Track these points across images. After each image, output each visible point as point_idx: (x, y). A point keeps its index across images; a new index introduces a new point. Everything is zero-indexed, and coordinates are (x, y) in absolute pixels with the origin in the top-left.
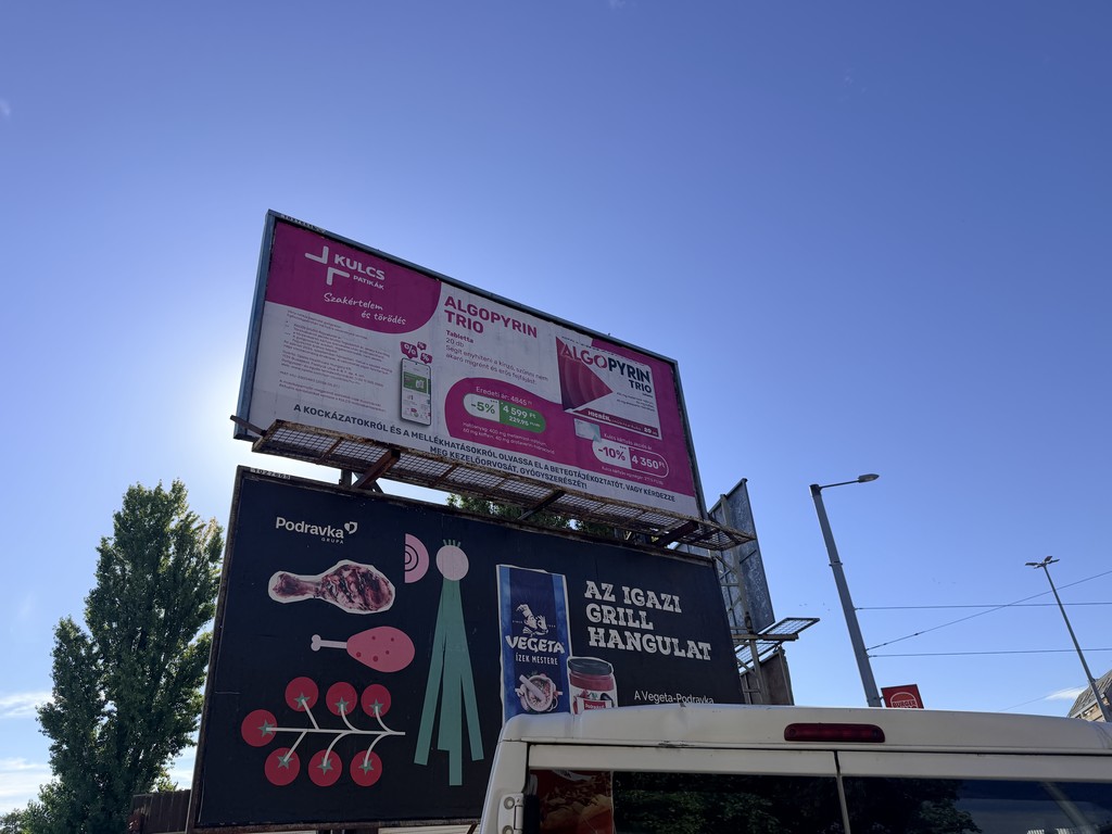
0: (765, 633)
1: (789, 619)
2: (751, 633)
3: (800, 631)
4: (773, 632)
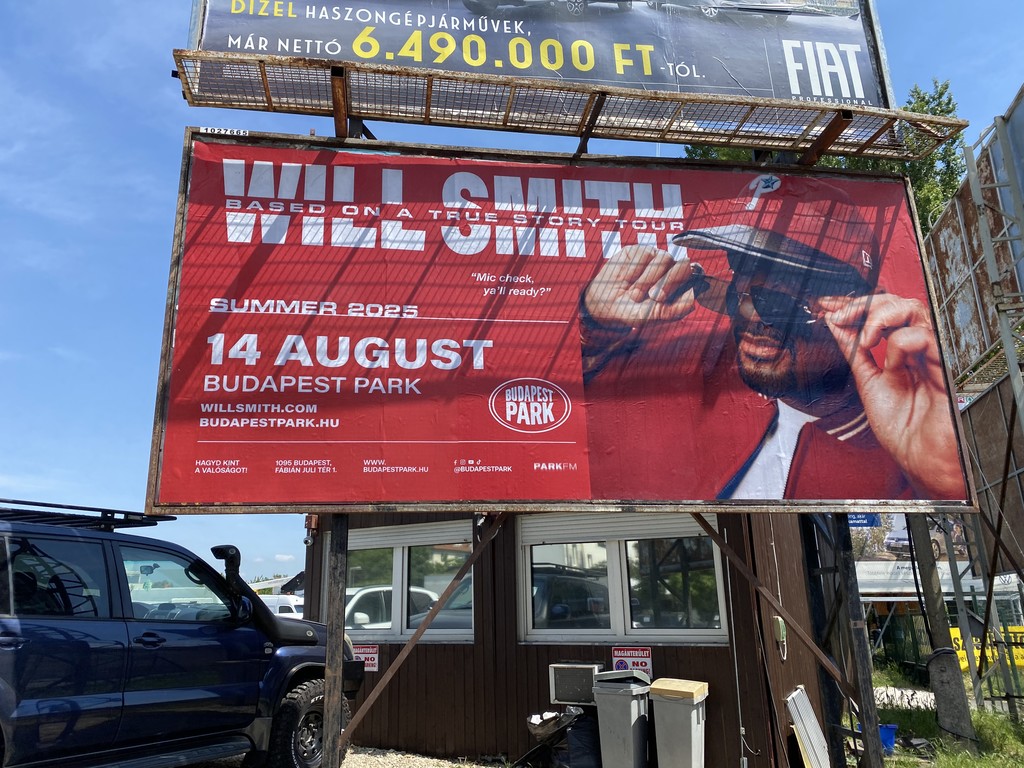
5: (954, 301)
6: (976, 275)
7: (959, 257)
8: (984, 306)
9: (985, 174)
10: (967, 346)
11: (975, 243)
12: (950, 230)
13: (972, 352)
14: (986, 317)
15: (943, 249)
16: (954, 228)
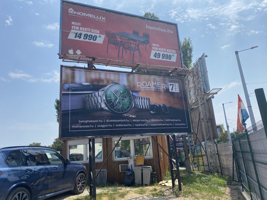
0: (208, 93)
1: (213, 89)
2: (205, 93)
3: (218, 92)
4: (210, 92)
5: (190, 90)
6: (194, 86)
7: (192, 82)
8: (196, 92)
9: (196, 67)
10: (192, 99)
11: (194, 80)
12: (190, 76)
13: (193, 100)
14: (196, 94)
15: (189, 80)
16: (191, 76)
